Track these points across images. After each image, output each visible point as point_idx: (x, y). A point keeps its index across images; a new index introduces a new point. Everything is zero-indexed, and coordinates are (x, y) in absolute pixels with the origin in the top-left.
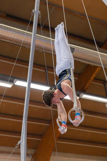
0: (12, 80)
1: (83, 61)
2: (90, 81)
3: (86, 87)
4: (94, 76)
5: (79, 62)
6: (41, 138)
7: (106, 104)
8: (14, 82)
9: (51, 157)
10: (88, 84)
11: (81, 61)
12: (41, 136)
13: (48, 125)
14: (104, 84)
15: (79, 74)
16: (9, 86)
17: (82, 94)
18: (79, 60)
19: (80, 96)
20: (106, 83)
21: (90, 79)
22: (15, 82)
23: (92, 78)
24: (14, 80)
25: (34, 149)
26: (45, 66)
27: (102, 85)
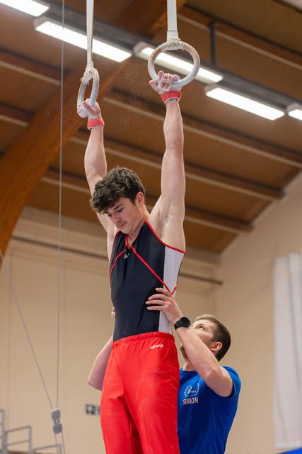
3: (157, 25)
7: (206, 88)
9: (20, 221)
13: (24, 124)
14: (210, 25)
17: (142, 44)
19: (136, 49)
20: (216, 25)
27: (203, 27)
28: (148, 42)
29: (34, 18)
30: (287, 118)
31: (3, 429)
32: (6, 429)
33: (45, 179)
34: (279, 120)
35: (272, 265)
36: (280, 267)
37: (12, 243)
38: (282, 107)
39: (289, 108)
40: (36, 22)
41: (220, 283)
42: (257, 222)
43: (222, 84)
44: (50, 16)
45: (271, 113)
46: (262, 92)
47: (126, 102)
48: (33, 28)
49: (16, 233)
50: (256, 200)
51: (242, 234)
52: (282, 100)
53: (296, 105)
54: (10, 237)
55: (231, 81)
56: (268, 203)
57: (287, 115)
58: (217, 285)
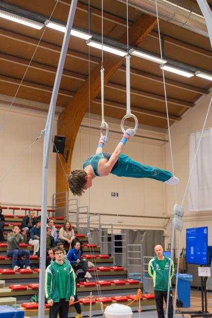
0: (43, 20)
1: (140, 9)
2: (145, 33)
3: (138, 41)
4: (151, 27)
5: (134, 9)
6: (73, 95)
7: (160, 66)
8: (45, 23)
9: (84, 118)
10: (141, 38)
11: (138, 8)
12: (73, 92)
13: (84, 80)
15: (133, 22)
16: (38, 27)
17: (132, 49)
18: (135, 7)
19: (130, 51)
20: (165, 38)
21: (145, 31)
22: (47, 24)
23: (149, 30)
24: (45, 21)
25: (63, 107)
26: (88, 5)
28: (135, 49)
29: (86, 40)
30: (195, 77)
31: (77, 206)
32: (79, 207)
33: (94, 102)
34: (192, 77)
35: (189, 135)
36: (192, 137)
37: (80, 128)
38: (193, 72)
39: (196, 73)
40: (87, 42)
42: (183, 116)
43: (167, 64)
44: (93, 39)
45: (188, 75)
46: (184, 67)
48: (86, 44)
49: (82, 123)
50: (183, 107)
51: (176, 121)
52: (193, 69)
53: (199, 72)
54: (80, 125)
55: (171, 62)
56: (188, 109)
57: (195, 76)
58: (166, 142)
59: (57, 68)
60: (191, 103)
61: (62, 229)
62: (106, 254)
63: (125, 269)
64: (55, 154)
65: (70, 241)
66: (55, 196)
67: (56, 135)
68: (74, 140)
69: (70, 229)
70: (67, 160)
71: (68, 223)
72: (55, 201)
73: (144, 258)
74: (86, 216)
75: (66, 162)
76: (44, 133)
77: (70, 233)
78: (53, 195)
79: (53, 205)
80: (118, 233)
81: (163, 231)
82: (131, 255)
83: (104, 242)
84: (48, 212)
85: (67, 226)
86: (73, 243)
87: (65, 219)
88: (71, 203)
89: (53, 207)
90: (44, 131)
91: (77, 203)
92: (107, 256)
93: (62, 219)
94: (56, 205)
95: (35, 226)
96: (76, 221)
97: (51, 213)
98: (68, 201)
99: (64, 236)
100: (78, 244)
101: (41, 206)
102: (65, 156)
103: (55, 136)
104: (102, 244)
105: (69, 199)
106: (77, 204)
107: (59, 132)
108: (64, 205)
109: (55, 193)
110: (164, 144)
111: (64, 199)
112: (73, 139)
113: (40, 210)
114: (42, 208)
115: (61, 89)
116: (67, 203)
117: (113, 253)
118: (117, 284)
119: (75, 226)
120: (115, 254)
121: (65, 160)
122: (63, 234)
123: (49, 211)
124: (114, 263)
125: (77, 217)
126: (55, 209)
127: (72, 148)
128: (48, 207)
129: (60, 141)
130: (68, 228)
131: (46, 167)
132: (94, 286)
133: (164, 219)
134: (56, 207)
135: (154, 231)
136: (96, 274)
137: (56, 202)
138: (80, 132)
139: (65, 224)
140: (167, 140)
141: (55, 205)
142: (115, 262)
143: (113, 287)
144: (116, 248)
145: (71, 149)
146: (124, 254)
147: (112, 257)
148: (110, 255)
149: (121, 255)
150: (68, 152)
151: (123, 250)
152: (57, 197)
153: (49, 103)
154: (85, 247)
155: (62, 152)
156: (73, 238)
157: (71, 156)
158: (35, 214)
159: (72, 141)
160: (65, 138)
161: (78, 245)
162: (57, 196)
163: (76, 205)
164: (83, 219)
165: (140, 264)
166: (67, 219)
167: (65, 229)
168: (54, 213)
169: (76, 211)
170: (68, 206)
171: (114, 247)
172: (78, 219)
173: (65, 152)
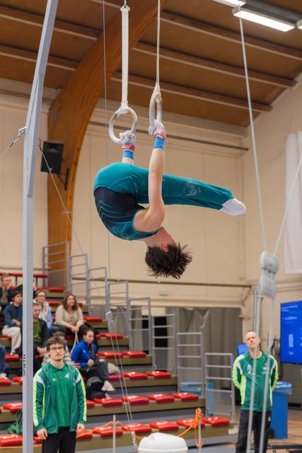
6: (76, 67)
7: (233, 10)
9: (96, 109)
12: (75, 61)
13: (95, 39)
25: (57, 88)
30: (296, 30)
31: (87, 267)
33: (112, 79)
34: (290, 32)
35: (285, 138)
36: (291, 141)
37: (90, 126)
38: (293, 22)
39: (298, 23)
41: (247, 149)
42: (274, 104)
43: (244, 7)
45: (284, 27)
46: (277, 11)
47: (172, 19)
49: (93, 119)
50: (275, 87)
51: (263, 112)
52: (293, 17)
54: (88, 122)
55: (253, 4)
56: (283, 89)
57: (296, 28)
58: (244, 151)
59: (44, 16)
60: (289, 80)
61: (60, 309)
62: (140, 350)
63: (174, 376)
64: (45, 174)
65: (75, 329)
66: (46, 250)
67: (46, 140)
68: (79, 149)
69: (74, 308)
70: (66, 185)
71: (71, 297)
72: (46, 258)
73: (207, 356)
74: (102, 283)
75: (66, 189)
76: (24, 133)
77: (75, 315)
78: (44, 248)
79: (44, 265)
80: (160, 313)
81: (239, 310)
82: (183, 351)
83: (136, 330)
84: (35, 279)
85: (69, 301)
86: (82, 332)
87: (65, 291)
88: (75, 261)
89: (43, 269)
90: (24, 130)
91: (87, 260)
92: (142, 353)
93: (61, 291)
94: (49, 265)
95: (11, 303)
96: (84, 294)
97: (40, 280)
98: (71, 258)
99: (64, 320)
100: (90, 333)
101: (21, 269)
102: (63, 177)
103: (45, 143)
104: (133, 333)
105: (72, 255)
106: (86, 264)
107: (50, 134)
108: (62, 265)
109: (46, 244)
110: (241, 155)
111: (63, 255)
112: (77, 146)
113: (21, 275)
114: (24, 272)
115: (53, 56)
116: (68, 263)
117: (153, 348)
118: (160, 402)
119: (84, 302)
120: (156, 350)
121: (64, 187)
122: (62, 317)
123: (37, 277)
124: (154, 365)
125: (88, 285)
126: (46, 273)
127: (76, 164)
128: (35, 269)
129: (53, 150)
130: (72, 305)
131: (30, 196)
132: (119, 404)
133: (241, 288)
134: (48, 270)
135: (224, 309)
136: (123, 384)
137: (49, 260)
138: (90, 134)
139: (66, 299)
140: (245, 146)
141: (46, 267)
142: (156, 364)
143: (153, 405)
144: (156, 340)
145: (73, 165)
146: (170, 349)
147: (150, 355)
148: (147, 352)
149: (167, 350)
150: (68, 170)
151: (170, 343)
152: (49, 252)
153: (31, 82)
154: (102, 338)
155: (57, 171)
156: (80, 323)
157: (74, 179)
158: (12, 283)
159: (76, 150)
160: (62, 146)
161: (90, 336)
162: (51, 250)
163: (85, 266)
164: (98, 290)
165: (200, 367)
166: (68, 289)
167: (66, 307)
168: (46, 280)
169: (84, 276)
170: (71, 267)
171: (154, 337)
172: (88, 290)
173: (63, 171)
